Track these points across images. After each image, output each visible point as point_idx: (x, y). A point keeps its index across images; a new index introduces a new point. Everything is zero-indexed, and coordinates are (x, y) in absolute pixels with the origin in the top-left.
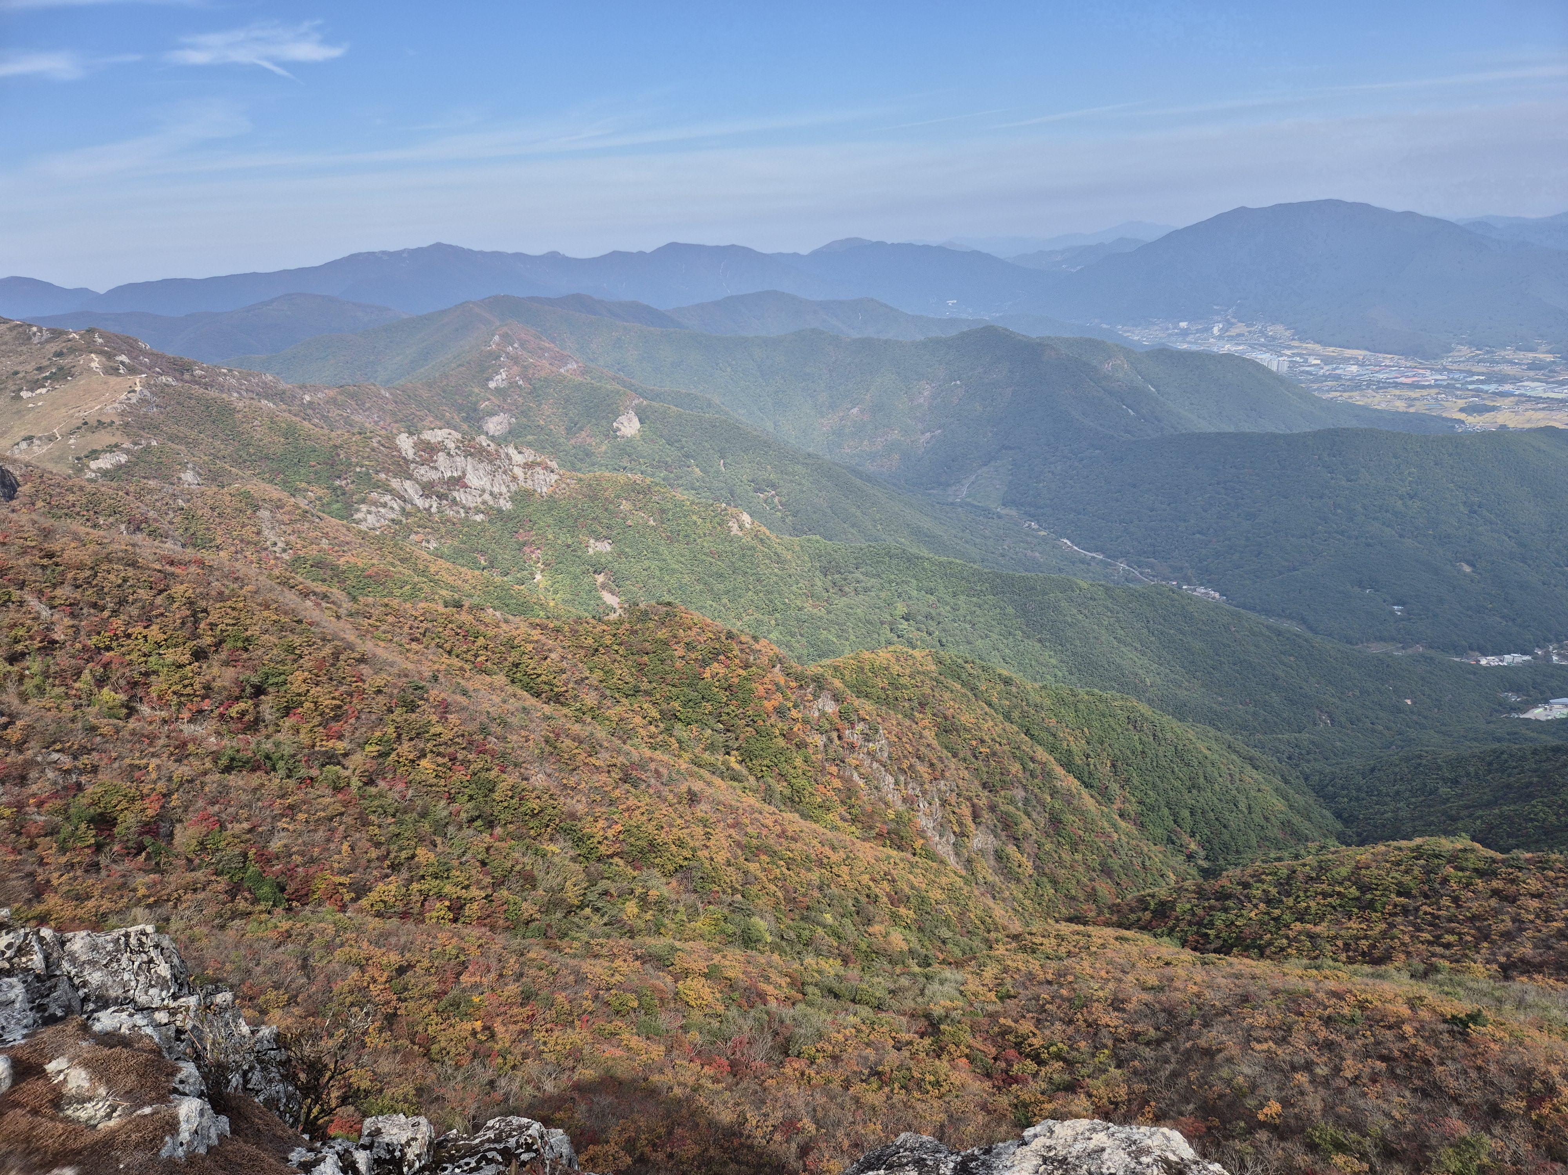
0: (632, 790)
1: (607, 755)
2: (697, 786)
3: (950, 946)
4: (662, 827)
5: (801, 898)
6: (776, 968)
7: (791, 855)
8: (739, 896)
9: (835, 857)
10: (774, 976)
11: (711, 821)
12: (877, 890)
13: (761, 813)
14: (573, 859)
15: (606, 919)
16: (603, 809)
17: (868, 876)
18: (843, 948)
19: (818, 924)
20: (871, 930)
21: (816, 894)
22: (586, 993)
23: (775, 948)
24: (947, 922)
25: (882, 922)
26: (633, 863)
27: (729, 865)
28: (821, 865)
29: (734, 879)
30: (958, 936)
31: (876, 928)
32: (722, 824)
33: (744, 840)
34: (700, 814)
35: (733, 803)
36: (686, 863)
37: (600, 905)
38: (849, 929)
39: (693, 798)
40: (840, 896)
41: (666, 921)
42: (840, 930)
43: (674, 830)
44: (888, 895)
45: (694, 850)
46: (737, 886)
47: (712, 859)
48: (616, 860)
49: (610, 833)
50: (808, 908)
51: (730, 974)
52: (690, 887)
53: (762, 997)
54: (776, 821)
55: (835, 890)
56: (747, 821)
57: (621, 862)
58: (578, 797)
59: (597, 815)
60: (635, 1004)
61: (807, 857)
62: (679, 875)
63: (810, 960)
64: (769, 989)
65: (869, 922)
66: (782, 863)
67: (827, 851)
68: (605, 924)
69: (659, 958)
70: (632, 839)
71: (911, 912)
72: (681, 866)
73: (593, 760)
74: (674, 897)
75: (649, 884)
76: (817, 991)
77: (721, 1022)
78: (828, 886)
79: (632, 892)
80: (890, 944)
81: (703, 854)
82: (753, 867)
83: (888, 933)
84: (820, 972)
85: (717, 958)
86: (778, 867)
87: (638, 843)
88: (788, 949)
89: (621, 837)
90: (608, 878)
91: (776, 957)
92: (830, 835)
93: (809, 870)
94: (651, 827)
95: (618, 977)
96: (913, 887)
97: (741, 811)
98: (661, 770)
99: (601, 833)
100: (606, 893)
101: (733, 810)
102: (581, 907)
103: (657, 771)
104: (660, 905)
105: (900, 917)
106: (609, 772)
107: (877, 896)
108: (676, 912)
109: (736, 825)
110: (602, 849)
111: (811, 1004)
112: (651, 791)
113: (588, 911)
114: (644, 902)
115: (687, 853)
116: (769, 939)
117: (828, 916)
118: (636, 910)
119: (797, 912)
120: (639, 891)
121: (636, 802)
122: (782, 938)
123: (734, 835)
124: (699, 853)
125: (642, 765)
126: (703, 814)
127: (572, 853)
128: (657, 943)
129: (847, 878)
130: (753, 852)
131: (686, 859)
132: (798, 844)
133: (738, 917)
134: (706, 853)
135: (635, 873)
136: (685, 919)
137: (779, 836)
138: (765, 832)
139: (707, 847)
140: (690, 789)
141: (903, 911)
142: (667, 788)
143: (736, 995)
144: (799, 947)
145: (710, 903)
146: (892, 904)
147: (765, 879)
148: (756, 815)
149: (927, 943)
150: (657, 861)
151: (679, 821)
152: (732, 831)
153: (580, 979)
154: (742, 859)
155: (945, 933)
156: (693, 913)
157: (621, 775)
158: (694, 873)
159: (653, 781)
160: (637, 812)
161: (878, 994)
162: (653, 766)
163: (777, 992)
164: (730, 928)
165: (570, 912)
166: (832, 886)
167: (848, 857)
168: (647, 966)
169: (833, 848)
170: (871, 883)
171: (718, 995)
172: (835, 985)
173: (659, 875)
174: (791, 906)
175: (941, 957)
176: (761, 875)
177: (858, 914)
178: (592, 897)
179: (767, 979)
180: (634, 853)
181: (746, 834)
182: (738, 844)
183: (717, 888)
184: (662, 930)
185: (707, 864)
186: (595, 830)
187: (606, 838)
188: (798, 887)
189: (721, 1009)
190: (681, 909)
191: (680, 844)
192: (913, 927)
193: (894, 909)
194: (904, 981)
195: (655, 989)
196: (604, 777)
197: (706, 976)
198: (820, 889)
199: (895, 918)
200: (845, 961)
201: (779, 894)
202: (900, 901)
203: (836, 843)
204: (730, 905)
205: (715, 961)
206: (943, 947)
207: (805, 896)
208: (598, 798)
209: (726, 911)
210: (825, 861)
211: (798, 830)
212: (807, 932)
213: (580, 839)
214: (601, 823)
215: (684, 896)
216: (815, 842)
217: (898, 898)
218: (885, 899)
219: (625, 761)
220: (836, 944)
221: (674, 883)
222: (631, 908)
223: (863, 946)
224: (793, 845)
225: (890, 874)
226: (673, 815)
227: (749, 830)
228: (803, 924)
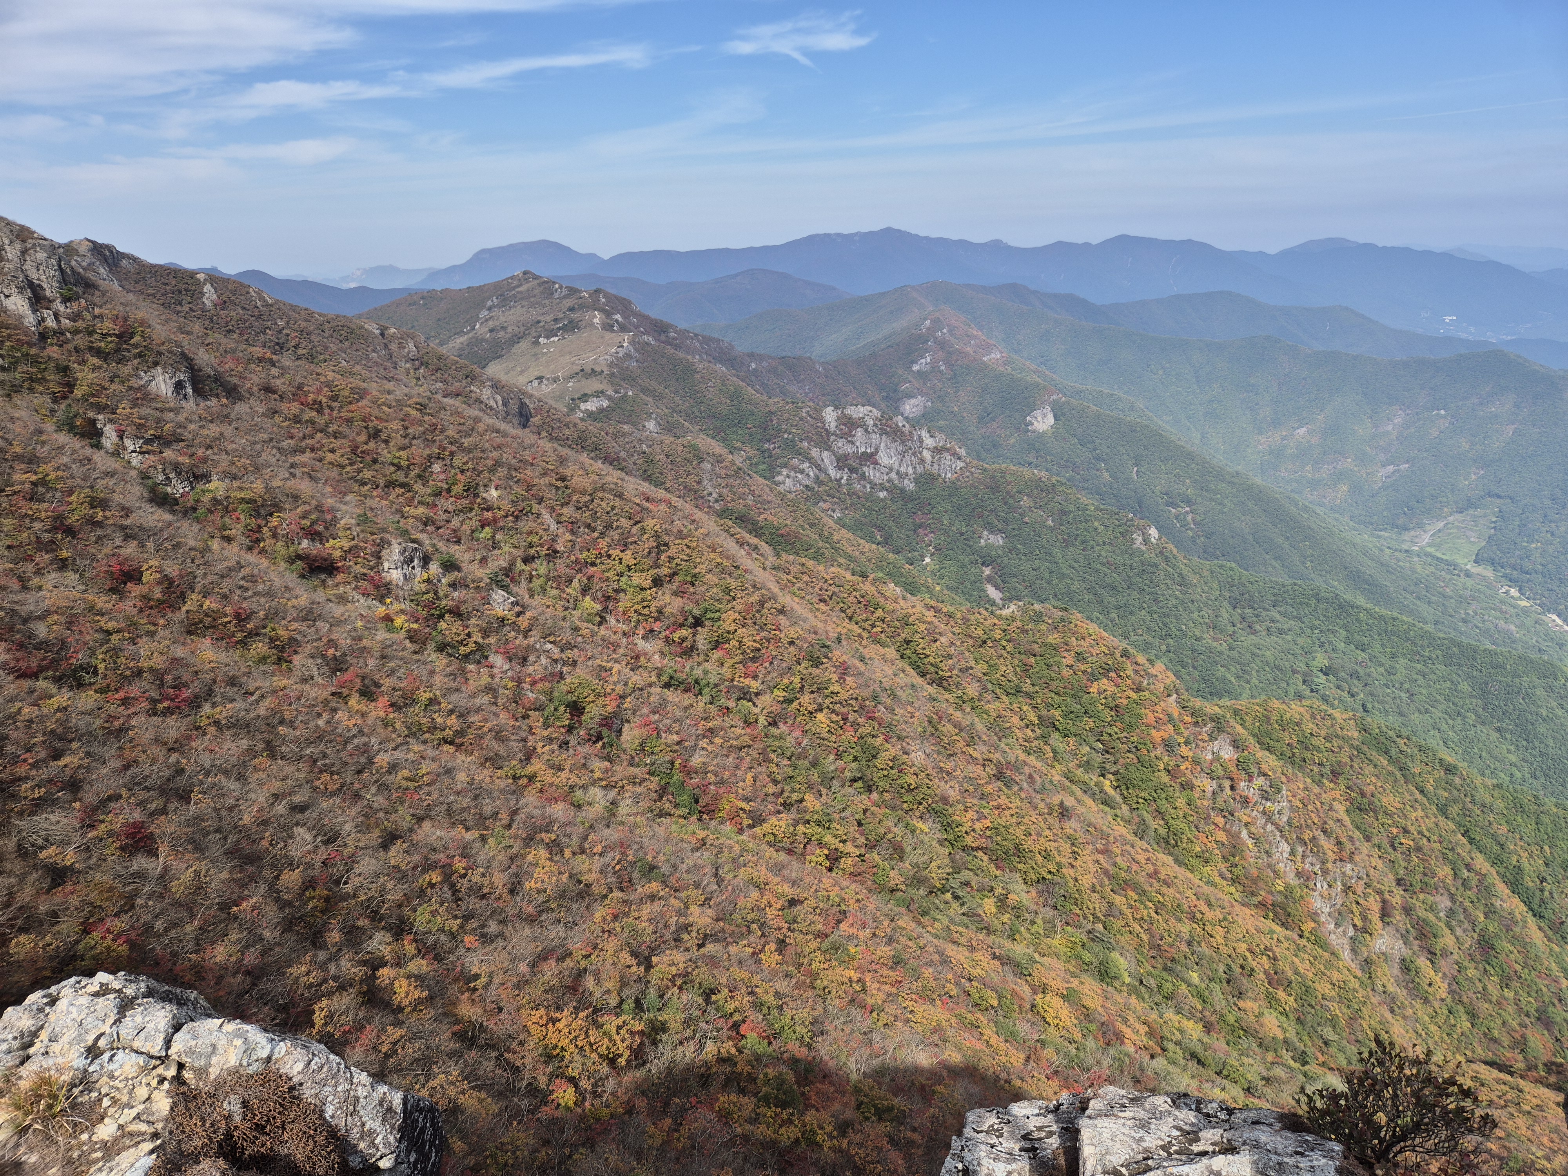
0: (1004, 788)
1: (984, 749)
2: (1069, 802)
3: (1333, 1050)
4: (1030, 834)
5: (1166, 948)
6: (1134, 1013)
7: (1162, 900)
8: (1101, 926)
9: (1209, 915)
10: (1132, 1019)
11: (1080, 840)
12: (1254, 964)
13: (1133, 846)
14: (941, 842)
15: (964, 909)
16: (975, 801)
17: (1245, 946)
18: (1207, 1013)
19: (1182, 980)
20: (1241, 1004)
21: (1184, 947)
22: (950, 976)
23: (1133, 991)
24: (1333, 1022)
25: (1255, 1000)
26: (996, 861)
27: (1094, 891)
28: (1193, 918)
29: (1097, 906)
30: (1345, 1042)
31: (1247, 1004)
32: (1091, 847)
33: (1112, 870)
34: (1069, 831)
35: (1104, 828)
36: (1049, 877)
37: (961, 894)
38: (1218, 997)
39: (1064, 813)
40: (1211, 957)
41: (1022, 929)
42: (1207, 993)
43: (1042, 840)
44: (1266, 972)
45: (1060, 865)
46: (1100, 915)
47: (1077, 880)
48: (980, 854)
49: (978, 826)
50: (1173, 960)
51: (1088, 1003)
52: (1051, 902)
53: (1120, 1037)
54: (1148, 859)
55: (1205, 949)
56: (1118, 851)
57: (985, 858)
58: (952, 783)
59: (969, 805)
60: (995, 1003)
61: (1179, 906)
62: (1040, 887)
63: (1170, 1015)
64: (1128, 1032)
65: (1241, 995)
66: (1150, 904)
67: (1204, 907)
68: (963, 914)
69: (1017, 965)
70: (999, 838)
71: (1292, 999)
72: (1044, 878)
73: (970, 750)
74: (1033, 907)
75: (1010, 887)
76: (1180, 1052)
77: (1077, 1049)
78: (1199, 943)
79: (992, 890)
80: (1262, 1026)
81: (1067, 872)
82: (1118, 900)
83: (1261, 1014)
84: (1181, 1031)
85: (1075, 983)
86: (1146, 907)
87: (1004, 843)
88: (1146, 996)
89: (988, 833)
90: (971, 870)
91: (1133, 1000)
92: (1207, 889)
93: (1179, 920)
94: (1019, 832)
95: (979, 970)
96: (1297, 973)
97: (1111, 839)
98: (1035, 776)
99: (970, 824)
100: (967, 884)
101: (1104, 836)
102: (944, 890)
103: (1030, 776)
104: (1018, 911)
105: (1278, 1001)
106: (984, 765)
107: (1252, 970)
108: (1033, 923)
109: (1105, 851)
110: (969, 840)
111: (1173, 1063)
112: (1023, 795)
113: (948, 896)
114: (1002, 903)
115: (1053, 867)
116: (1127, 980)
117: (1195, 975)
118: (994, 910)
119: (1160, 960)
120: (999, 891)
121: (1007, 801)
122: (1141, 983)
123: (1102, 861)
124: (1064, 870)
125: (1017, 767)
126: (1072, 832)
127: (938, 835)
128: (1019, 950)
129: (1221, 940)
130: (1123, 885)
131: (1050, 872)
132: (1171, 890)
133: (1097, 948)
134: (1071, 872)
135: (998, 873)
136: (1042, 932)
137: (1150, 876)
138: (1135, 867)
139: (1073, 866)
140: (1062, 803)
141: (1281, 994)
142: (1039, 796)
143: (1093, 1027)
144: (1158, 998)
145: (1067, 923)
146: (1270, 983)
147: (1130, 916)
148: (1128, 847)
149: (1306, 1038)
150: (1020, 866)
151: (1047, 832)
152: (1100, 857)
153: (945, 961)
154: (1108, 889)
155: (1329, 1033)
156: (1050, 930)
157: (995, 772)
158: (1057, 889)
159: (1025, 785)
160: (1007, 813)
161: (1249, 1076)
162: (1027, 770)
163: (1136, 1038)
164: (1087, 956)
165: (931, 892)
166: (1203, 944)
167: (1225, 919)
168: (1006, 968)
169: (1210, 905)
170: (1248, 954)
171: (1076, 1022)
172: (1199, 1049)
173: (1021, 881)
174: (1153, 953)
175: (1321, 1059)
176: (1128, 912)
177: (1228, 982)
178: (955, 884)
179: (1125, 1021)
180: (999, 852)
181: (1115, 864)
182: (1106, 872)
183: (1078, 912)
184: (1017, 937)
185: (1071, 883)
186: (964, 820)
187: (973, 830)
188: (1166, 935)
189: (1078, 1036)
190: (1039, 921)
191: (1047, 855)
192: (1291, 1015)
193: (1271, 990)
194: (1278, 1071)
195: (1014, 993)
196: (979, 770)
197: (1063, 997)
198: (1189, 944)
199: (1271, 1001)
200: (1208, 1028)
201: (1145, 937)
202: (1279, 983)
203: (1213, 900)
204: (1090, 932)
205: (1073, 986)
206: (1325, 1049)
207: (1171, 946)
208: (971, 789)
209: (1085, 938)
210: (1199, 916)
211: (1172, 874)
212: (1169, 985)
213: (949, 824)
214: (971, 814)
215: (1043, 910)
216: (1189, 893)
217: (1276, 979)
218: (1262, 976)
219: (1001, 759)
220: (1199, 1007)
221: (1034, 893)
222: (989, 906)
223: (1231, 1019)
224: (1164, 890)
225: (1271, 950)
226: (1042, 824)
227: (1119, 860)
228: (1165, 974)
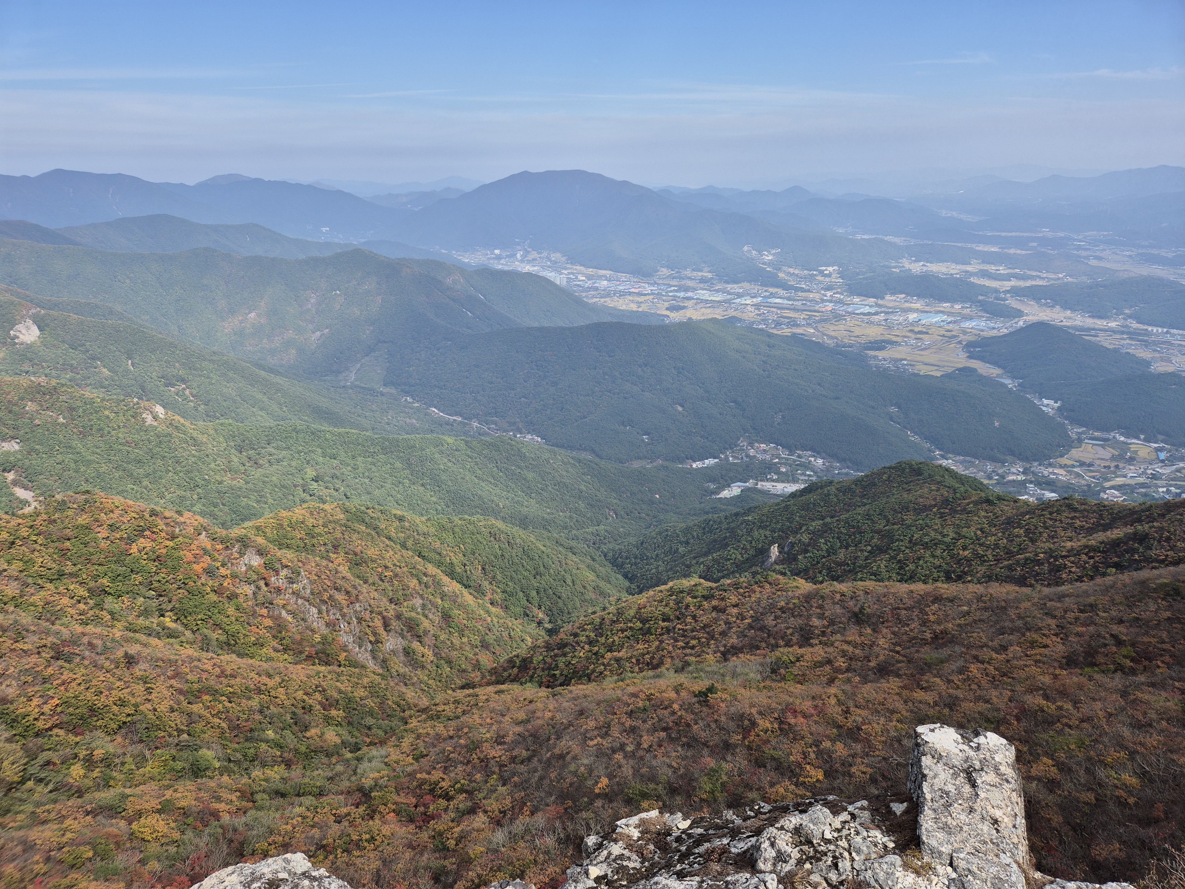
0: (66, 665)
1: (35, 638)
2: (133, 649)
3: (374, 730)
4: (101, 693)
5: (244, 724)
6: (226, 788)
7: (231, 690)
8: (185, 736)
9: (271, 683)
10: (225, 795)
11: (151, 677)
12: (311, 701)
13: (199, 660)
14: (9, 740)
15: (51, 787)
16: (37, 688)
17: (301, 692)
18: (285, 755)
19: (261, 741)
20: (308, 734)
21: (258, 717)
22: (37, 858)
23: (222, 771)
24: (371, 713)
25: (317, 726)
26: (75, 730)
27: (173, 711)
28: (259, 691)
29: (178, 722)
30: (381, 721)
31: (313, 732)
32: (162, 677)
33: (185, 687)
34: (139, 673)
35: (172, 657)
36: (129, 719)
37: (43, 776)
38: (290, 739)
39: (130, 661)
40: (279, 713)
41: (115, 774)
42: (282, 741)
43: (114, 692)
44: (320, 703)
45: (136, 705)
46: (183, 727)
47: (155, 710)
48: (56, 731)
49: (46, 709)
50: (251, 730)
51: (183, 803)
52: (136, 739)
53: (216, 815)
54: (215, 664)
55: (274, 710)
56: (187, 670)
57: (61, 732)
58: (8, 682)
59: (30, 694)
60: (90, 854)
61: (246, 688)
62: (123, 731)
63: (257, 773)
64: (222, 806)
65: (306, 728)
66: (224, 698)
67: (265, 679)
68: (51, 792)
69: (111, 808)
70: (71, 709)
71: (341, 712)
72: (124, 723)
73: (20, 645)
74: (120, 751)
75: (94, 745)
76: (266, 796)
77: (178, 846)
78: (268, 708)
79: (76, 756)
80: (325, 741)
81: (146, 708)
82: (196, 708)
83: (323, 734)
84: (266, 780)
85: (168, 794)
86: (220, 702)
87: (77, 711)
88: (235, 769)
89: (59, 709)
90: (49, 749)
91: (225, 778)
92: (265, 665)
93: (249, 698)
94: (89, 695)
95: (69, 835)
96: (340, 692)
97: (180, 662)
98: (95, 641)
99: (36, 710)
100: (48, 763)
101: (171, 663)
102: (23, 782)
103: (90, 644)
104: (107, 762)
105: (332, 718)
106: (39, 653)
107: (311, 706)
108: (123, 764)
109: (176, 675)
110: (40, 724)
111: (260, 809)
112: (86, 662)
113: (30, 784)
114: (89, 762)
115: (128, 710)
116: (217, 765)
117: (270, 732)
118: (82, 772)
119: (241, 735)
120: (83, 753)
121: (71, 675)
122: (230, 761)
123: (175, 684)
124: (141, 708)
125: (74, 641)
126: (141, 673)
127: (7, 735)
128: (106, 796)
129: (283, 697)
130: (193, 696)
131: (129, 715)
132: (238, 680)
133: (185, 754)
134: (149, 706)
135: (78, 739)
136: (133, 767)
137: (218, 677)
138: (204, 676)
139: (149, 700)
140: (126, 653)
141: (334, 712)
142: (102, 657)
143: (190, 820)
144: (245, 765)
145: (157, 748)
146: (324, 709)
147: (209, 715)
148: (196, 663)
149: (356, 733)
150: (99, 723)
151: (118, 684)
152: (173, 682)
153: (29, 847)
154: (185, 704)
155: (369, 721)
156: (141, 760)
157: (52, 654)
158: (139, 726)
159: (87, 653)
160: (73, 684)
161: (318, 784)
162: (85, 640)
163: (229, 807)
164: (179, 765)
165: (10, 790)
166: (271, 707)
167: (283, 681)
168: (99, 818)
169: (270, 676)
170: (305, 697)
171: (173, 825)
172: (281, 787)
173: (103, 735)
174: (235, 732)
175: (368, 740)
176: (205, 713)
177: (296, 724)
178: (32, 770)
179: (219, 799)
180: (74, 721)
181: (187, 681)
182: (180, 692)
183: (163, 734)
184: (112, 783)
185: (150, 716)
186: (30, 709)
187: (43, 714)
188: (241, 715)
189: (176, 835)
190: (128, 759)
191: (122, 703)
192: (343, 723)
193: (326, 713)
194: (339, 768)
195: (108, 836)
196: (34, 659)
197: (159, 811)
198: (261, 712)
199: (328, 720)
200: (288, 765)
201: (224, 725)
202: (331, 705)
203: (271, 672)
204: (177, 745)
205: (167, 797)
206: (369, 733)
207: (247, 720)
208: (30, 679)
209: (173, 752)
210: (263, 688)
211: (235, 667)
212: (252, 751)
213: (14, 721)
214: (35, 701)
215: (130, 748)
216: (253, 675)
217: (328, 704)
218: (318, 707)
219: (55, 640)
220: (278, 753)
221: (119, 739)
222: (77, 770)
223: (303, 749)
224: (232, 682)
225: (320, 686)
226: (112, 679)
227: (189, 677)
228: (247, 744)
